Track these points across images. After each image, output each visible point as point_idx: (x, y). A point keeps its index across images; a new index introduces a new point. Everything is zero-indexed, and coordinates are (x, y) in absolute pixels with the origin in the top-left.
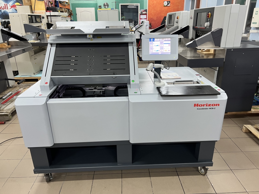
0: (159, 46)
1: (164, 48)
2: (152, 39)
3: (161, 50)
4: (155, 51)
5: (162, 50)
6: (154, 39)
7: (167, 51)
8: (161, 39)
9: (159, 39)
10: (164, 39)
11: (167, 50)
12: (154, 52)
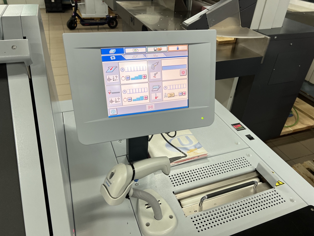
0: (146, 80)
1: (164, 84)
2: (112, 51)
3: (153, 96)
4: (130, 100)
5: (159, 95)
6: (122, 51)
7: (177, 98)
8: (151, 49)
9: (143, 50)
10: (164, 49)
11: (176, 92)
12: (126, 104)
